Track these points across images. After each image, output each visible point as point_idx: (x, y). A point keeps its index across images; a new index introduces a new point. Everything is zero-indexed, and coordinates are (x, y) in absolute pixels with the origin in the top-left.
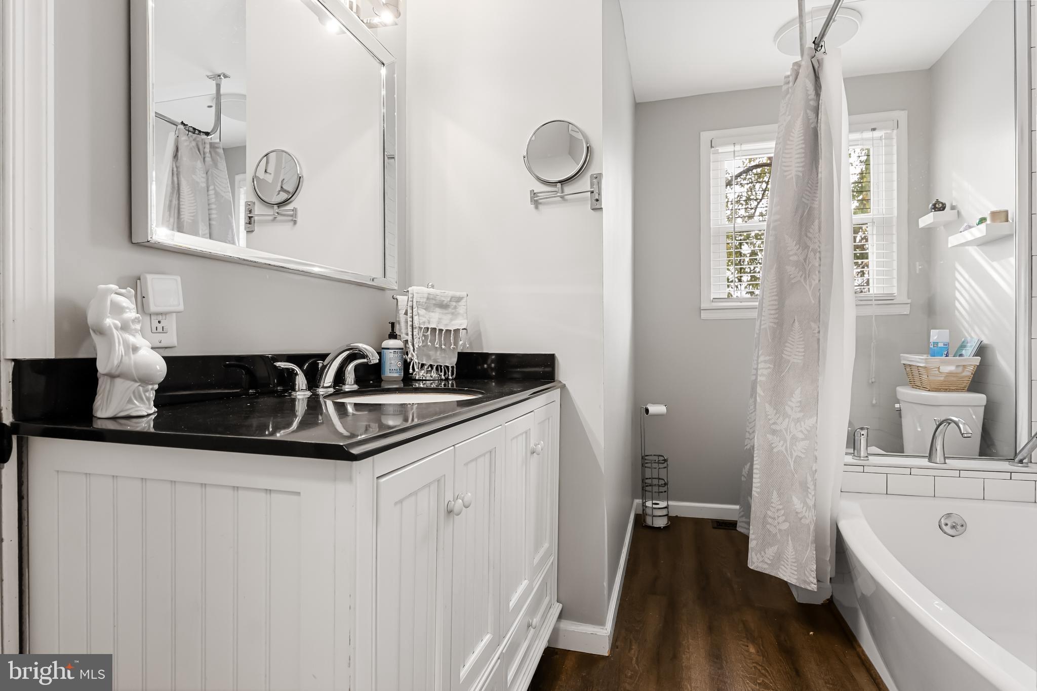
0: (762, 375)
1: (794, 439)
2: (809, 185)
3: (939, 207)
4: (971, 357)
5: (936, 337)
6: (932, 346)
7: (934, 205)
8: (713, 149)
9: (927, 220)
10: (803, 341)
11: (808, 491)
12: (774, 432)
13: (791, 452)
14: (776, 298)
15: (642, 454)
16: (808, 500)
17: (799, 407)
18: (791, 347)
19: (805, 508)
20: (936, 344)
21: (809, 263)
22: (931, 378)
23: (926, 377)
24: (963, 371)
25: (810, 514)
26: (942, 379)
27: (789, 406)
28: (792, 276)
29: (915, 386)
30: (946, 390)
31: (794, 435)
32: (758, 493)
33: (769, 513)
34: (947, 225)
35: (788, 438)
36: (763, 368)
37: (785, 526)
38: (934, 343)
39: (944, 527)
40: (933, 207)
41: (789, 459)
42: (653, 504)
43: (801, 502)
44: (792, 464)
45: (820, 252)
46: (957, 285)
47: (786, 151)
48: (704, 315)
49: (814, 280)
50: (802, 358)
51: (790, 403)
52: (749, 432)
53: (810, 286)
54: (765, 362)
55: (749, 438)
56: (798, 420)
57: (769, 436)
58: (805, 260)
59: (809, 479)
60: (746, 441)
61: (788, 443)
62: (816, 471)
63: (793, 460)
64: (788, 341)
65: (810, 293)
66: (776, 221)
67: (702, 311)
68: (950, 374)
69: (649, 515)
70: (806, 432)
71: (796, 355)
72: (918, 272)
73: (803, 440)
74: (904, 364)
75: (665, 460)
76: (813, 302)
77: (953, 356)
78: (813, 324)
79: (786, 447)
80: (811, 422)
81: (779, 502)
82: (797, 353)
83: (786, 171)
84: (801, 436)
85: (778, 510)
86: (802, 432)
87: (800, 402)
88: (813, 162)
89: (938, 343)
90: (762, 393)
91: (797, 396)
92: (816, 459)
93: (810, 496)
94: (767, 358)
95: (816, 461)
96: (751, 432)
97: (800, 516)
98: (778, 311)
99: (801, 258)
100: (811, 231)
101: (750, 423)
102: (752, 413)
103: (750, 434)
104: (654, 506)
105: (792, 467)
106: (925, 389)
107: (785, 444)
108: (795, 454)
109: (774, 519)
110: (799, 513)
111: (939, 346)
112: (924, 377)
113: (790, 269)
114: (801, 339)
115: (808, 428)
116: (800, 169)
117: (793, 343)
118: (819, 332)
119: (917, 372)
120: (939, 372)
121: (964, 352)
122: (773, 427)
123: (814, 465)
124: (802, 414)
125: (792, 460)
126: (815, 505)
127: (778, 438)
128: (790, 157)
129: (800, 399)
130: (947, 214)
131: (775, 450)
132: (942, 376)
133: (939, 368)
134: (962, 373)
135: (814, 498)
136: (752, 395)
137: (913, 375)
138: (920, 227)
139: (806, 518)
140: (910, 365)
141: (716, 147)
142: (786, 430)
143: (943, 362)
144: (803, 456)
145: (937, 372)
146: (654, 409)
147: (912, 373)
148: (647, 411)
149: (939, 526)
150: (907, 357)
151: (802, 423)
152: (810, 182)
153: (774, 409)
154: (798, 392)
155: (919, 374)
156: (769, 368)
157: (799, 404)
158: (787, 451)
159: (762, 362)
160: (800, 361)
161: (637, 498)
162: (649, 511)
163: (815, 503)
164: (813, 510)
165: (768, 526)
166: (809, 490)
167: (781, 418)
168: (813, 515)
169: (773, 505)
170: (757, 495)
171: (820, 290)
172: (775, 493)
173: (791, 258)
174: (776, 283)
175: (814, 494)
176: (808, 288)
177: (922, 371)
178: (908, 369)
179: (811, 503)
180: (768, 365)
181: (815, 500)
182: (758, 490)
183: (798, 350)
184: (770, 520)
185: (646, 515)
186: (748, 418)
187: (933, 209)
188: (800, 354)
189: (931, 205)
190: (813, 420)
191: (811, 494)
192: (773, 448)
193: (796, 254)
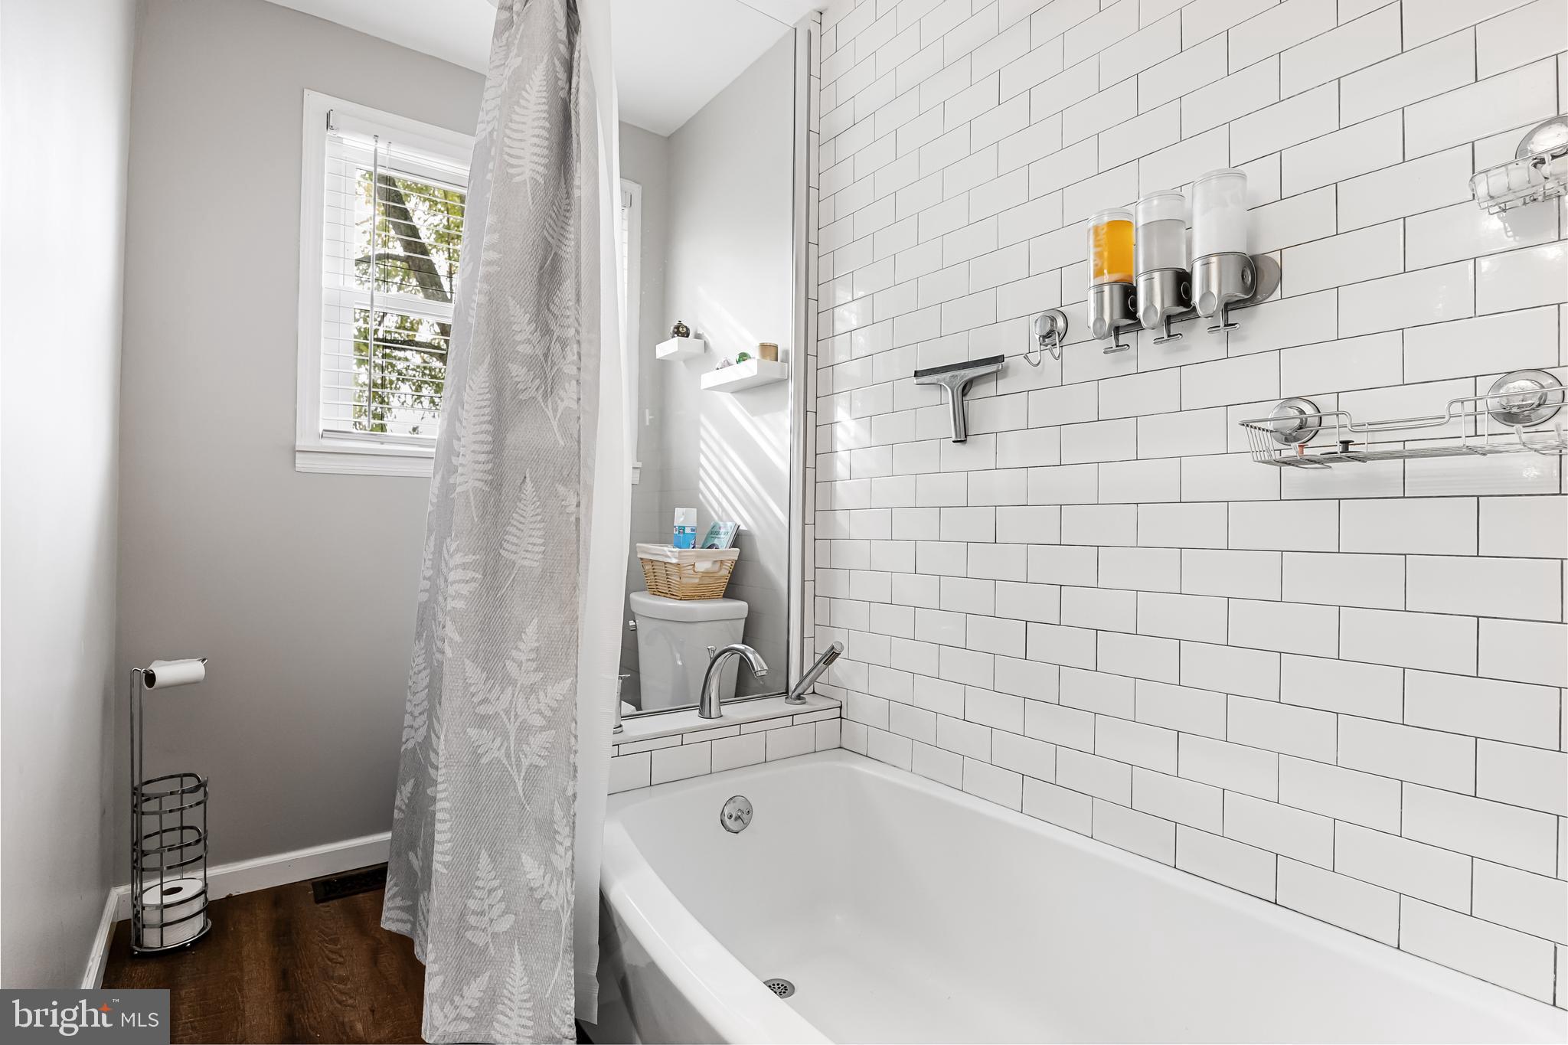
0: (458, 596)
1: (525, 729)
2: (555, 208)
3: (681, 331)
4: (727, 549)
5: (682, 519)
6: (677, 533)
7: (677, 327)
8: (330, 132)
9: (669, 347)
10: (542, 521)
11: (554, 837)
12: (483, 721)
13: (518, 759)
14: (490, 428)
15: (133, 782)
16: (554, 858)
17: (533, 660)
18: (518, 533)
19: (548, 877)
20: (682, 529)
21: (553, 364)
22: (684, 580)
23: (678, 579)
24: (720, 569)
25: (561, 889)
26: (697, 581)
27: (514, 660)
28: (521, 386)
29: (657, 592)
30: (701, 598)
31: (525, 720)
32: (445, 865)
33: (472, 904)
34: (689, 360)
35: (512, 729)
36: (459, 582)
37: (505, 924)
38: (679, 527)
39: (728, 822)
40: (676, 330)
41: (514, 774)
42: (164, 893)
43: (540, 865)
44: (520, 785)
45: (578, 342)
46: (703, 446)
47: (514, 126)
48: (302, 463)
49: (562, 400)
50: (541, 556)
51: (514, 653)
52: (411, 713)
53: (555, 411)
54: (464, 567)
55: (411, 727)
56: (532, 689)
57: (472, 732)
58: (546, 356)
59: (559, 813)
60: (404, 733)
61: (512, 738)
62: (575, 795)
63: (523, 774)
64: (512, 521)
65: (555, 424)
66: (490, 263)
67: (298, 455)
68: (707, 574)
69: (152, 926)
70: (548, 713)
71: (527, 551)
72: (648, 424)
73: (542, 729)
74: (642, 559)
75: (201, 785)
76: (562, 443)
77: (701, 546)
78: (561, 489)
79: (508, 748)
80: (558, 690)
81: (493, 873)
82: (530, 548)
83: (513, 166)
84: (538, 721)
85: (490, 892)
86: (540, 712)
87: (537, 649)
88: (561, 166)
89: (684, 527)
90: (457, 638)
91: (531, 637)
92: (575, 771)
93: (560, 850)
94: (470, 558)
95: (575, 776)
96: (416, 713)
97: (538, 895)
98: (491, 456)
99: (540, 352)
100: (556, 300)
101: (415, 693)
102: (420, 672)
103: (415, 718)
104: (169, 899)
105: (520, 791)
106: (674, 596)
107: (505, 744)
108: (525, 762)
109: (482, 913)
110: (536, 890)
111: (686, 531)
112: (675, 578)
113: (517, 371)
114: (539, 517)
115: (555, 705)
116: (541, 169)
117: (520, 526)
118: (578, 505)
119: (664, 572)
120: (694, 571)
121: (716, 542)
122: (482, 710)
123: (571, 783)
124: (541, 675)
125: (519, 775)
126: (572, 870)
127: (491, 732)
128: (521, 140)
129: (537, 644)
130: (690, 344)
131: (484, 760)
132: (696, 578)
133: (694, 565)
134: (718, 572)
135: (570, 853)
136: (419, 635)
137: (655, 576)
138: (657, 357)
139: (551, 897)
140: (652, 561)
141: (338, 129)
142: (507, 712)
143: (699, 557)
144: (543, 763)
145: (691, 572)
146: (167, 672)
147: (654, 573)
148: (150, 678)
149: (722, 821)
150: (650, 549)
151: (541, 694)
152: (557, 204)
153: (484, 669)
154: (531, 629)
155: (667, 574)
156: (473, 580)
157: (533, 656)
158: (508, 756)
159: (456, 567)
160: (535, 564)
161: (118, 884)
162: (151, 917)
163: (572, 865)
164: (569, 880)
165: (469, 935)
166: (557, 836)
167: (497, 687)
168: (569, 892)
169: (480, 883)
170: (445, 871)
171: (579, 418)
172: (484, 855)
173: (520, 348)
174: (488, 396)
175: (569, 844)
176: (550, 413)
177: (672, 570)
178: (648, 567)
179: (562, 864)
180: (470, 574)
181: (573, 859)
182: (448, 858)
183: (532, 540)
184: (472, 920)
185: (144, 926)
186: (410, 683)
187: (676, 333)
188: (536, 549)
189: (672, 328)
190: (564, 686)
191: (561, 844)
192: (480, 756)
193: (529, 341)
